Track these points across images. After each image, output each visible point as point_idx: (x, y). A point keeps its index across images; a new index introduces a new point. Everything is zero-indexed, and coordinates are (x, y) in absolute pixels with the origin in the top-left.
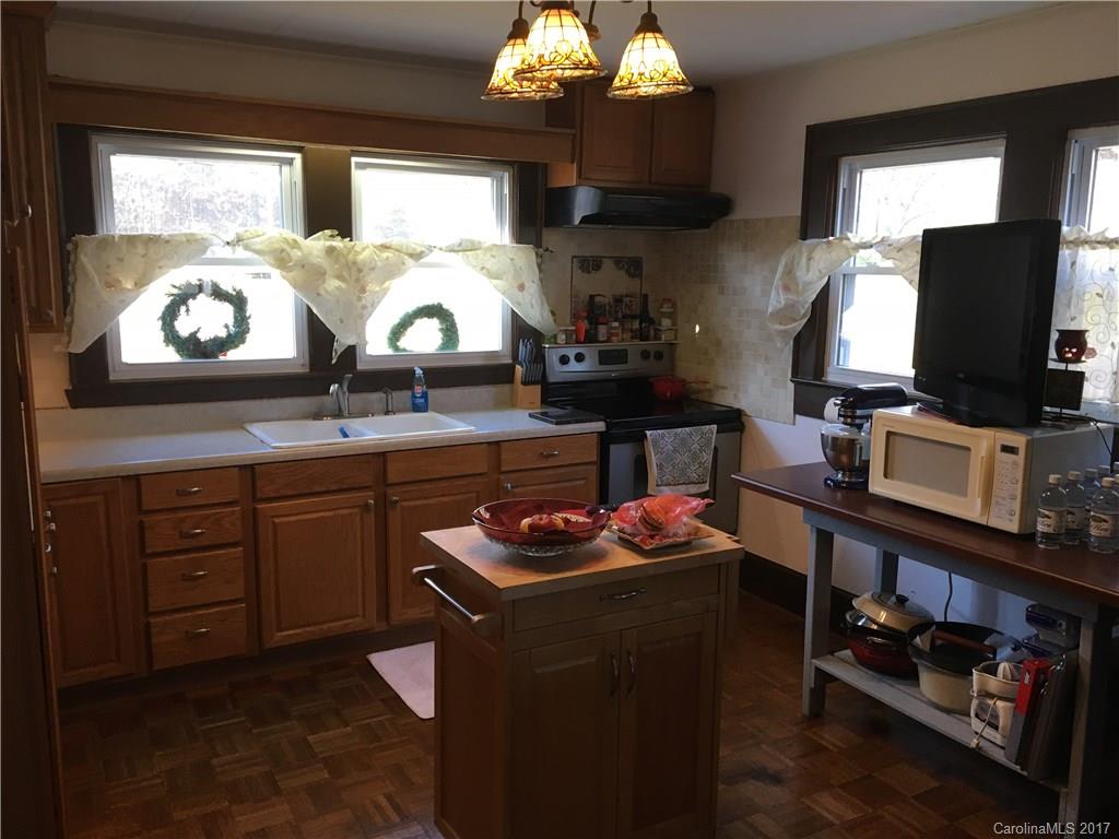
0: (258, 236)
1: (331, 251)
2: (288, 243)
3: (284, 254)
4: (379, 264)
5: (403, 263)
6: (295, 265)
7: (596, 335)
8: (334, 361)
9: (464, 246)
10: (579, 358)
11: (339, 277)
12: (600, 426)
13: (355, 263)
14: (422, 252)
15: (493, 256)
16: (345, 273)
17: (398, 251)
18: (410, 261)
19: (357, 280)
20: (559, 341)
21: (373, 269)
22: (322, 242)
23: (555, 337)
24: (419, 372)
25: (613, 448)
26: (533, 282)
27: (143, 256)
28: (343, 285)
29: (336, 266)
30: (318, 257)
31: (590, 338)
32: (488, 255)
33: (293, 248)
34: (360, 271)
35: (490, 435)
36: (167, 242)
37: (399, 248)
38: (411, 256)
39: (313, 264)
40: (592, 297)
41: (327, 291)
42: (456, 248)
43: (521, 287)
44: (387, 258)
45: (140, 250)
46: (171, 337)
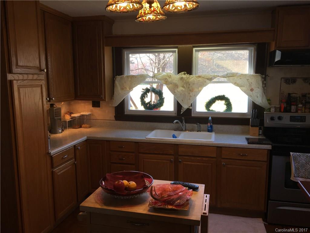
0: (160, 75)
1: (182, 78)
2: (169, 77)
3: (166, 80)
4: (196, 82)
5: (205, 82)
6: (169, 83)
7: (290, 109)
8: (182, 113)
9: (229, 75)
10: (280, 118)
11: (183, 87)
12: (269, 147)
13: (188, 82)
14: (211, 78)
15: (241, 79)
16: (185, 86)
17: (203, 78)
18: (207, 81)
19: (189, 88)
20: (271, 111)
21: (194, 84)
22: (180, 76)
23: (270, 109)
24: (210, 118)
25: (274, 157)
26: (258, 88)
27: (130, 81)
28: (183, 89)
29: (183, 83)
30: (176, 80)
31: (287, 110)
32: (239, 78)
33: (170, 78)
34: (189, 85)
35: (219, 144)
36: (136, 77)
37: (203, 77)
38: (208, 79)
39: (174, 83)
40: (289, 94)
41: (178, 91)
42: (225, 76)
43: (252, 90)
44: (199, 80)
45: (130, 79)
46: (143, 103)
